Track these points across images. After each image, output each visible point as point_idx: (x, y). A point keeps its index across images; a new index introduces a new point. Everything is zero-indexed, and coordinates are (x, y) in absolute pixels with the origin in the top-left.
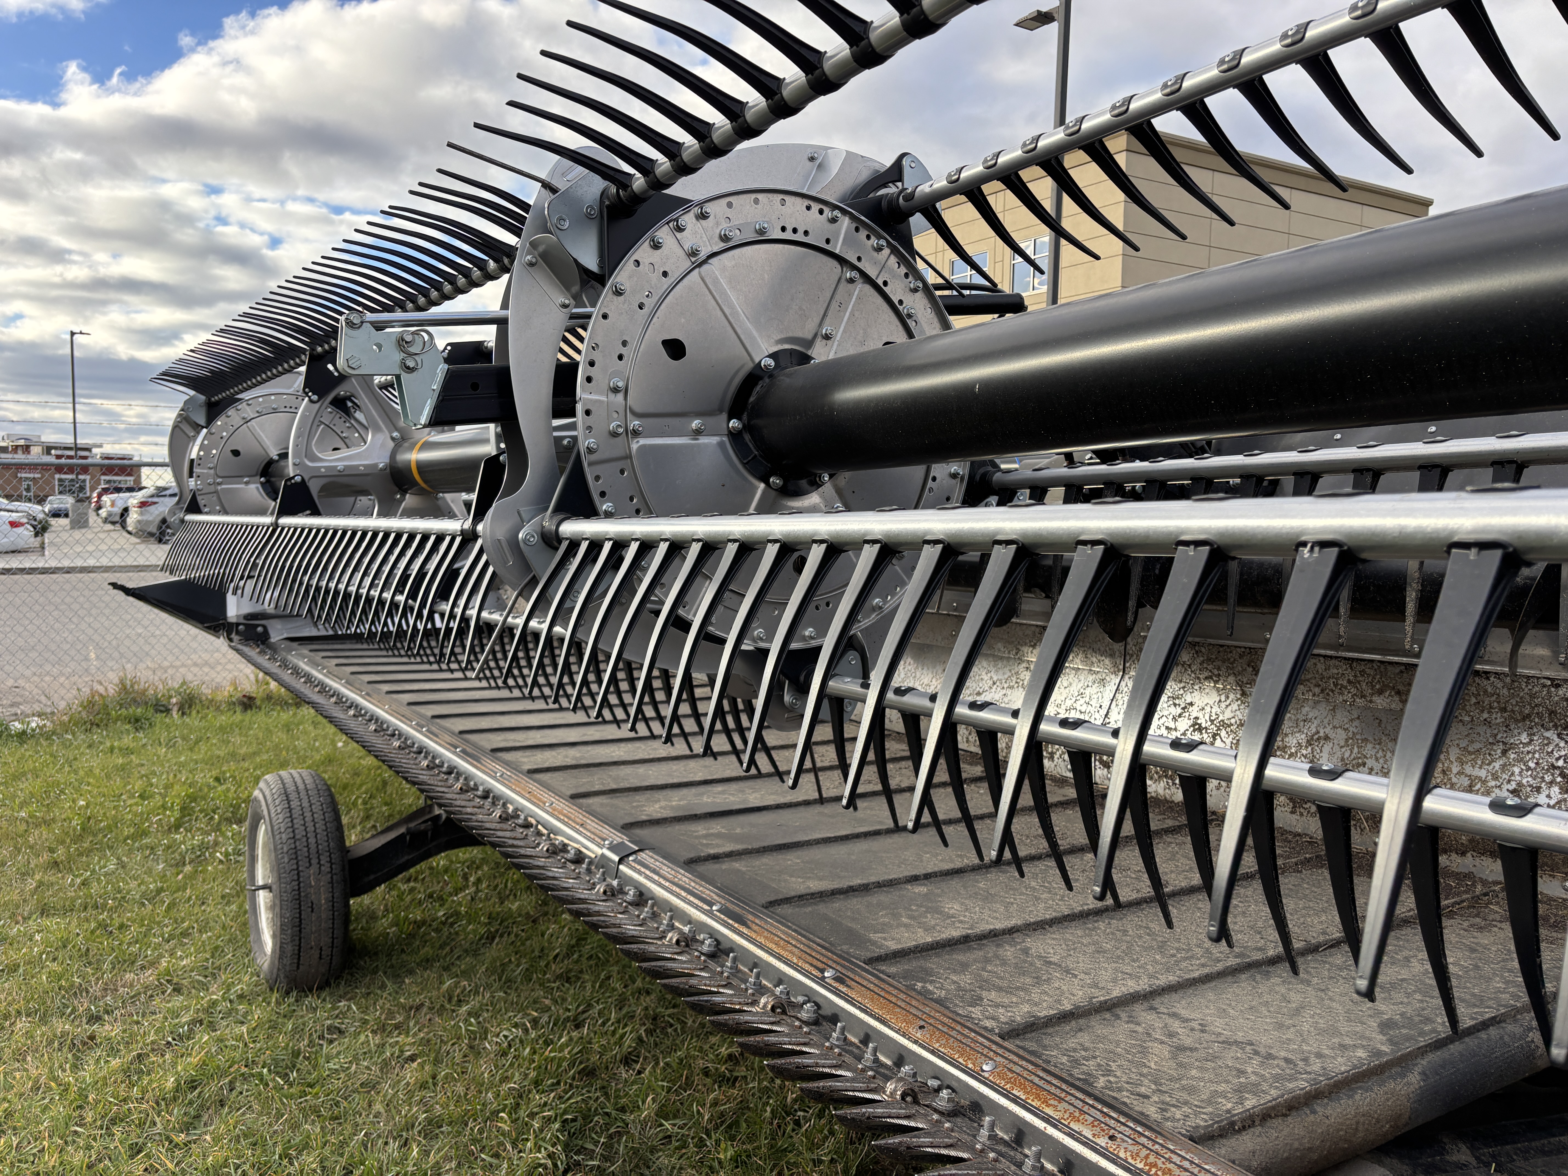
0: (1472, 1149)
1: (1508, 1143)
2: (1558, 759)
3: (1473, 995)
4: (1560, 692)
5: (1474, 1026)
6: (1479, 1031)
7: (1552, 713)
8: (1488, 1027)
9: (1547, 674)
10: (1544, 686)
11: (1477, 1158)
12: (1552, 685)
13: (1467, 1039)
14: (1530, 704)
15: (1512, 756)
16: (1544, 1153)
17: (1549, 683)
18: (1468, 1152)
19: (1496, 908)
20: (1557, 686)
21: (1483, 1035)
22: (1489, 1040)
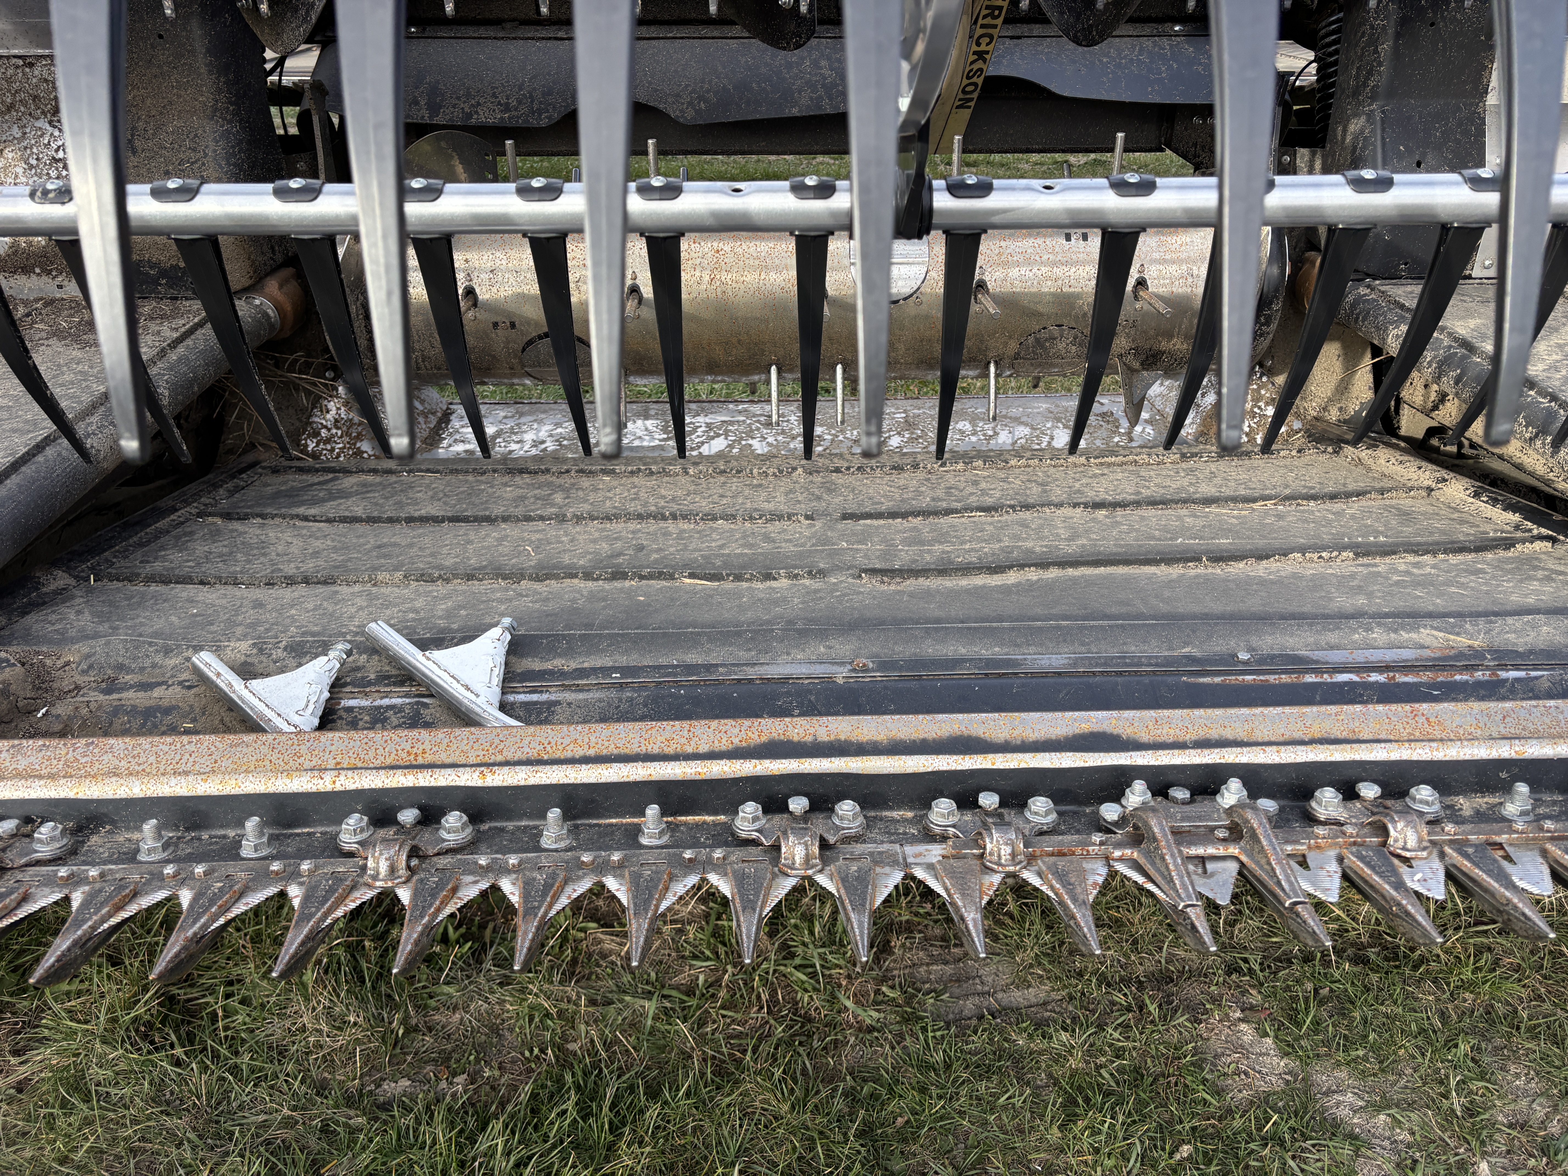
0: (68, 570)
1: (105, 551)
2: (57, 150)
3: (27, 422)
4: (36, 73)
5: (27, 453)
6: (34, 456)
7: (35, 98)
8: (44, 448)
9: (16, 52)
10: (17, 67)
11: (75, 577)
12: (25, 65)
13: (23, 469)
14: (9, 91)
15: (10, 155)
16: (141, 545)
17: (21, 62)
18: (66, 575)
19: (41, 326)
20: (31, 65)
21: (40, 458)
22: (47, 461)
